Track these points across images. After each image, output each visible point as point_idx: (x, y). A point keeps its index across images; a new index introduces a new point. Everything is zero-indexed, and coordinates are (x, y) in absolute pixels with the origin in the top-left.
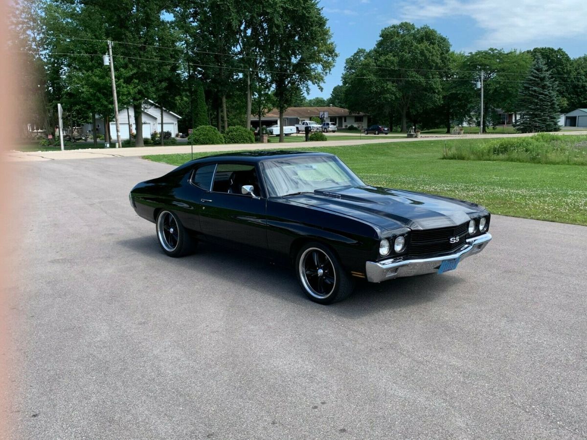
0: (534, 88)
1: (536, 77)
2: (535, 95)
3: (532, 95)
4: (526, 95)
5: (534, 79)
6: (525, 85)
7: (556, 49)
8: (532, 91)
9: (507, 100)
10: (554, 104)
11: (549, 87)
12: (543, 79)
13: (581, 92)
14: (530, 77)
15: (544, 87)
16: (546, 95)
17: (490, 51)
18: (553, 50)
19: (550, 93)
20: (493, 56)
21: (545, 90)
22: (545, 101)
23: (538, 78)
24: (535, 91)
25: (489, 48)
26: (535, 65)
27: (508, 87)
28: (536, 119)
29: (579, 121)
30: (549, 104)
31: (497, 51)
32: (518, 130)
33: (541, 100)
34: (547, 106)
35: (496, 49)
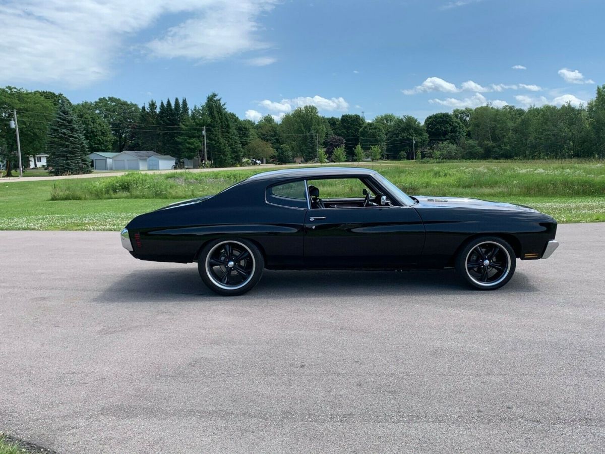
0: (64, 131)
1: (63, 120)
2: (64, 138)
3: (61, 138)
4: (56, 137)
5: (62, 121)
6: (53, 127)
7: (57, 94)
8: (61, 133)
9: (35, 142)
10: (83, 147)
11: (77, 130)
12: (70, 122)
13: (91, 136)
14: (58, 119)
15: (72, 130)
16: (76, 138)
17: (7, 89)
18: (54, 94)
19: (78, 136)
20: (12, 94)
21: (75, 133)
22: (75, 144)
23: (65, 120)
24: (64, 134)
25: (7, 86)
26: (60, 108)
27: (35, 128)
28: (69, 161)
29: (96, 164)
30: (80, 146)
31: (15, 90)
32: (51, 172)
33: (71, 142)
34: (78, 148)
35: (15, 88)
